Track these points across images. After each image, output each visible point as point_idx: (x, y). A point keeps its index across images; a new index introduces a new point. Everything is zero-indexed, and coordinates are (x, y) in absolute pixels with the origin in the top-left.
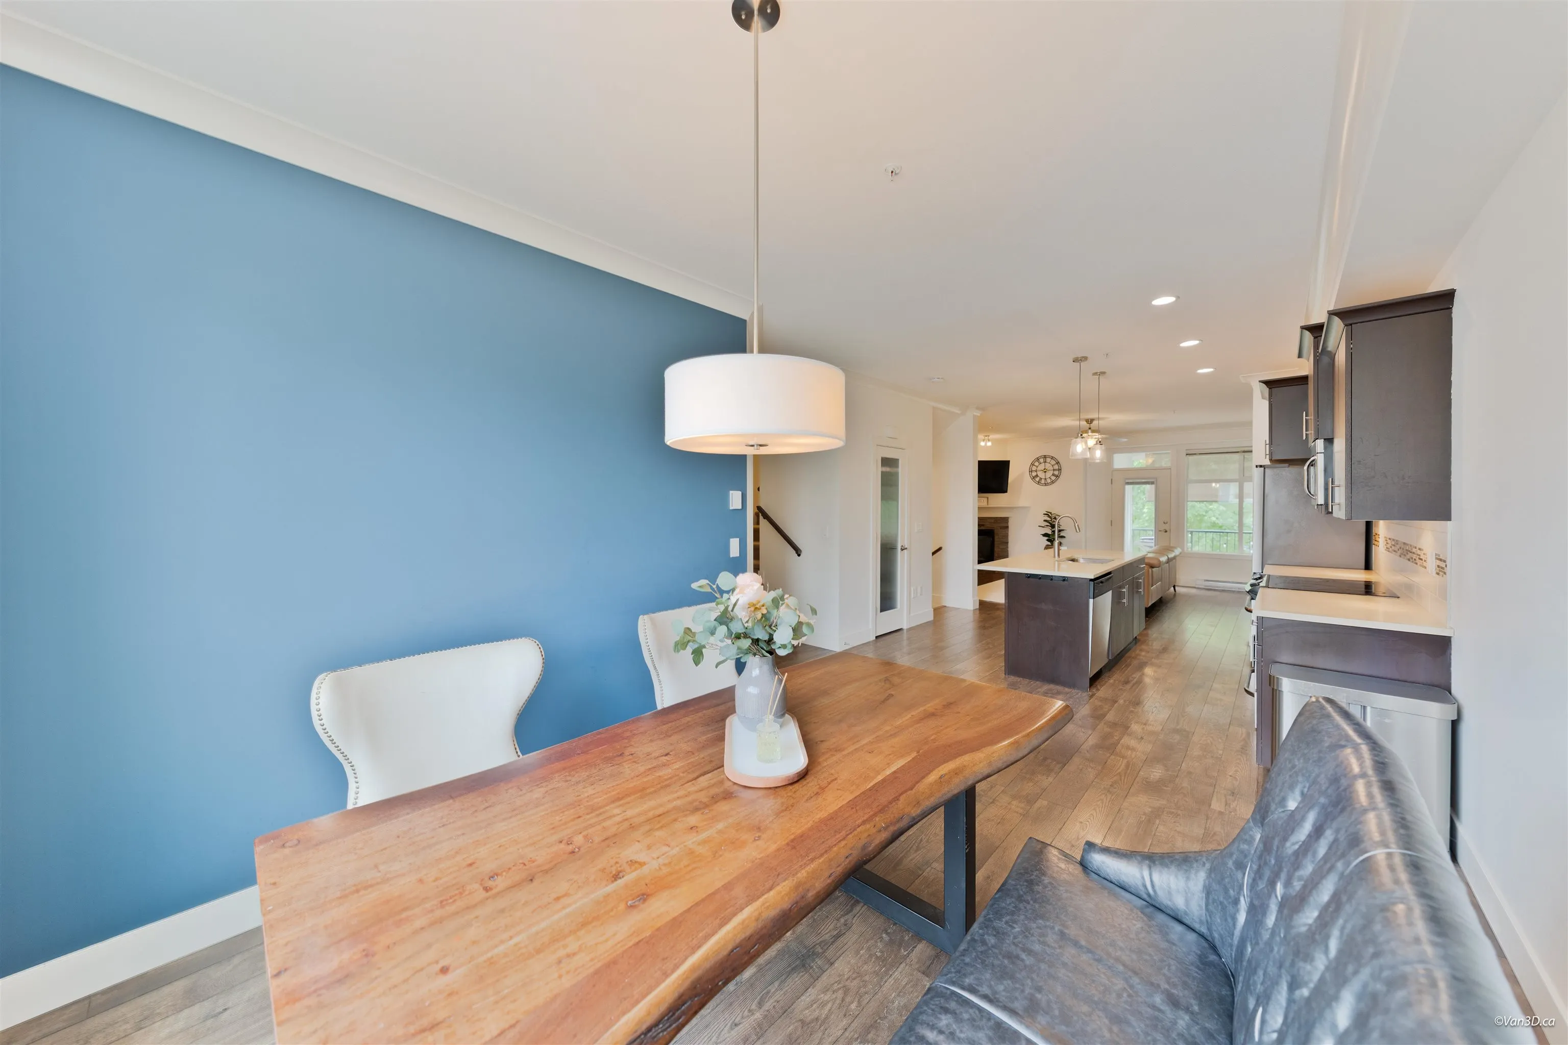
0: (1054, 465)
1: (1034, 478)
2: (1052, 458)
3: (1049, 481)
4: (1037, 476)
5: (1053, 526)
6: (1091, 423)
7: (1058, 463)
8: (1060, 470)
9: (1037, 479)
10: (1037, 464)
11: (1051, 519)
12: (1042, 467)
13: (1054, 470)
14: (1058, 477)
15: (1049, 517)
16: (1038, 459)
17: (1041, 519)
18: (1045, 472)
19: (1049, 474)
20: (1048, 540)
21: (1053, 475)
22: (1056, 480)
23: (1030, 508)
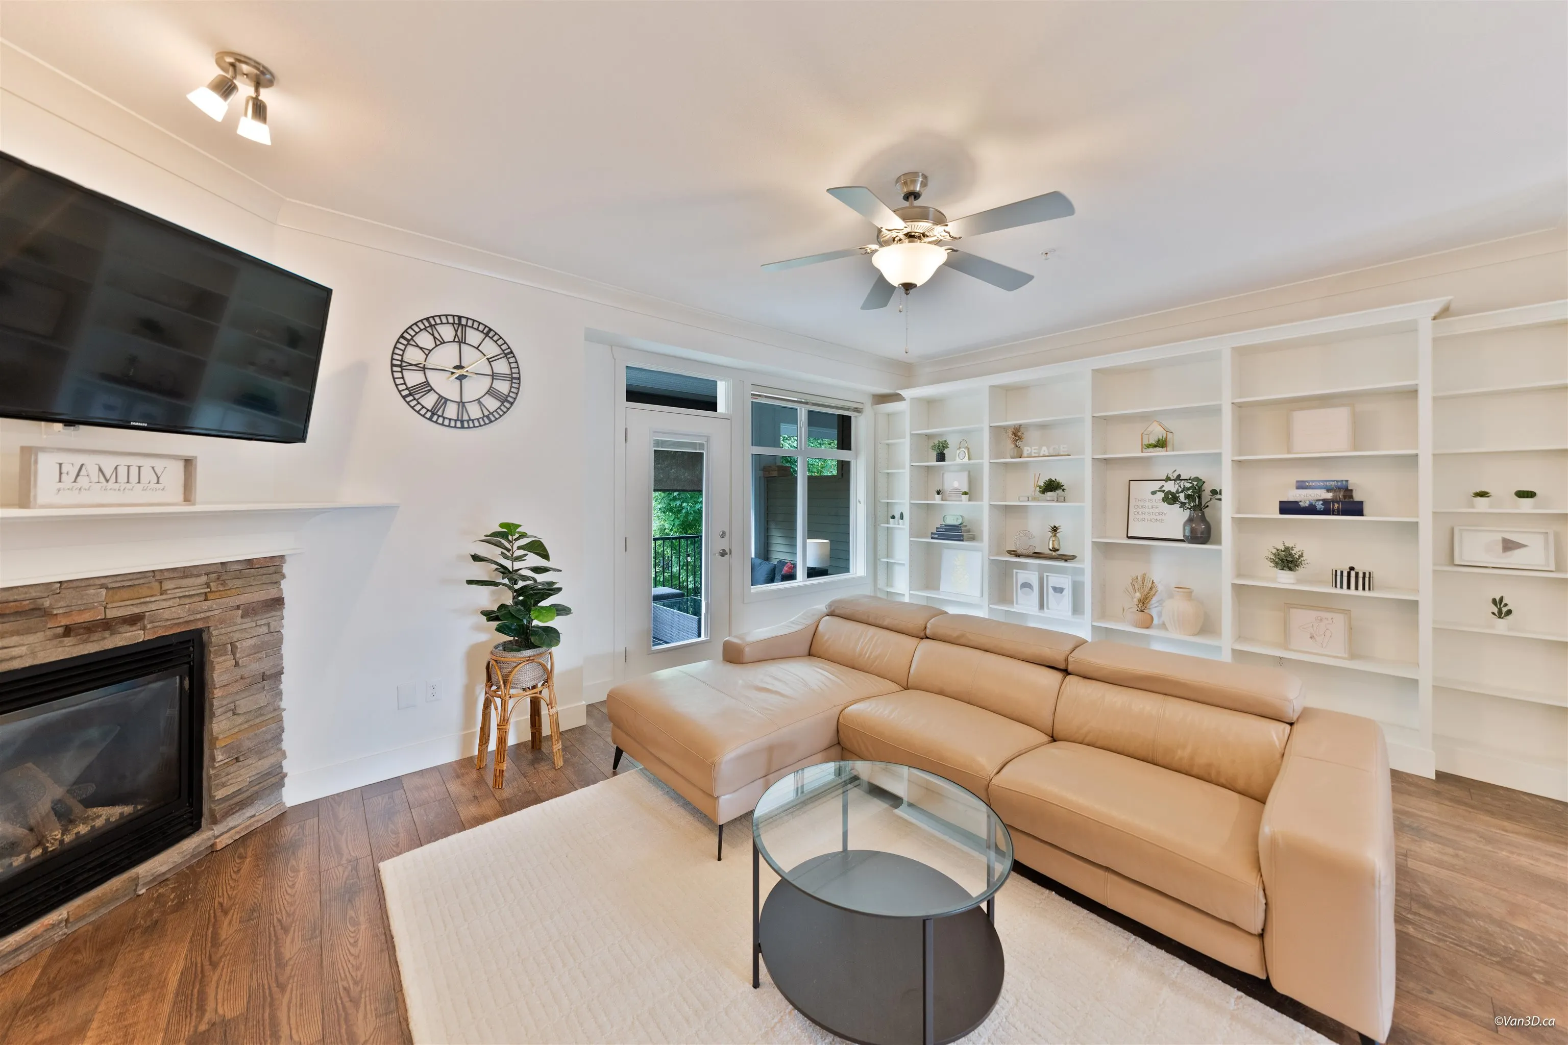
0: (494, 357)
1: (411, 394)
2: (488, 332)
3: (474, 412)
4: (426, 387)
7: (508, 354)
8: (513, 378)
9: (429, 401)
10: (425, 340)
12: (446, 356)
13: (494, 376)
14: (506, 401)
16: (430, 324)
17: (463, 555)
18: (459, 377)
19: (475, 388)
20: (499, 630)
21: (491, 392)
22: (501, 413)
23: (398, 507)
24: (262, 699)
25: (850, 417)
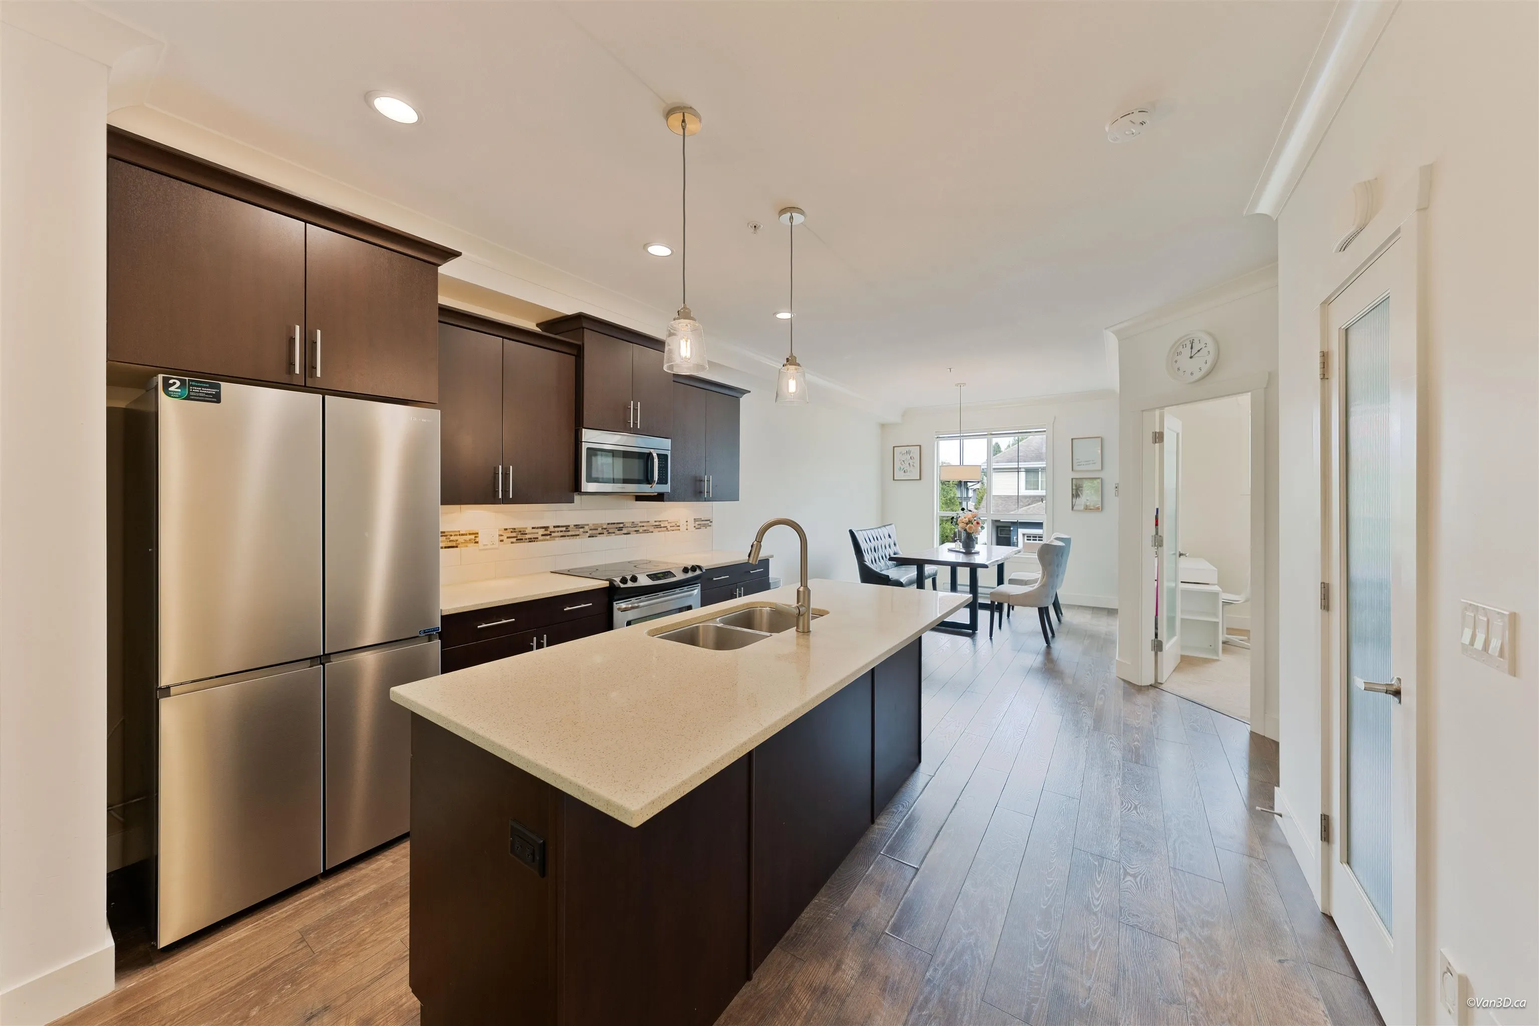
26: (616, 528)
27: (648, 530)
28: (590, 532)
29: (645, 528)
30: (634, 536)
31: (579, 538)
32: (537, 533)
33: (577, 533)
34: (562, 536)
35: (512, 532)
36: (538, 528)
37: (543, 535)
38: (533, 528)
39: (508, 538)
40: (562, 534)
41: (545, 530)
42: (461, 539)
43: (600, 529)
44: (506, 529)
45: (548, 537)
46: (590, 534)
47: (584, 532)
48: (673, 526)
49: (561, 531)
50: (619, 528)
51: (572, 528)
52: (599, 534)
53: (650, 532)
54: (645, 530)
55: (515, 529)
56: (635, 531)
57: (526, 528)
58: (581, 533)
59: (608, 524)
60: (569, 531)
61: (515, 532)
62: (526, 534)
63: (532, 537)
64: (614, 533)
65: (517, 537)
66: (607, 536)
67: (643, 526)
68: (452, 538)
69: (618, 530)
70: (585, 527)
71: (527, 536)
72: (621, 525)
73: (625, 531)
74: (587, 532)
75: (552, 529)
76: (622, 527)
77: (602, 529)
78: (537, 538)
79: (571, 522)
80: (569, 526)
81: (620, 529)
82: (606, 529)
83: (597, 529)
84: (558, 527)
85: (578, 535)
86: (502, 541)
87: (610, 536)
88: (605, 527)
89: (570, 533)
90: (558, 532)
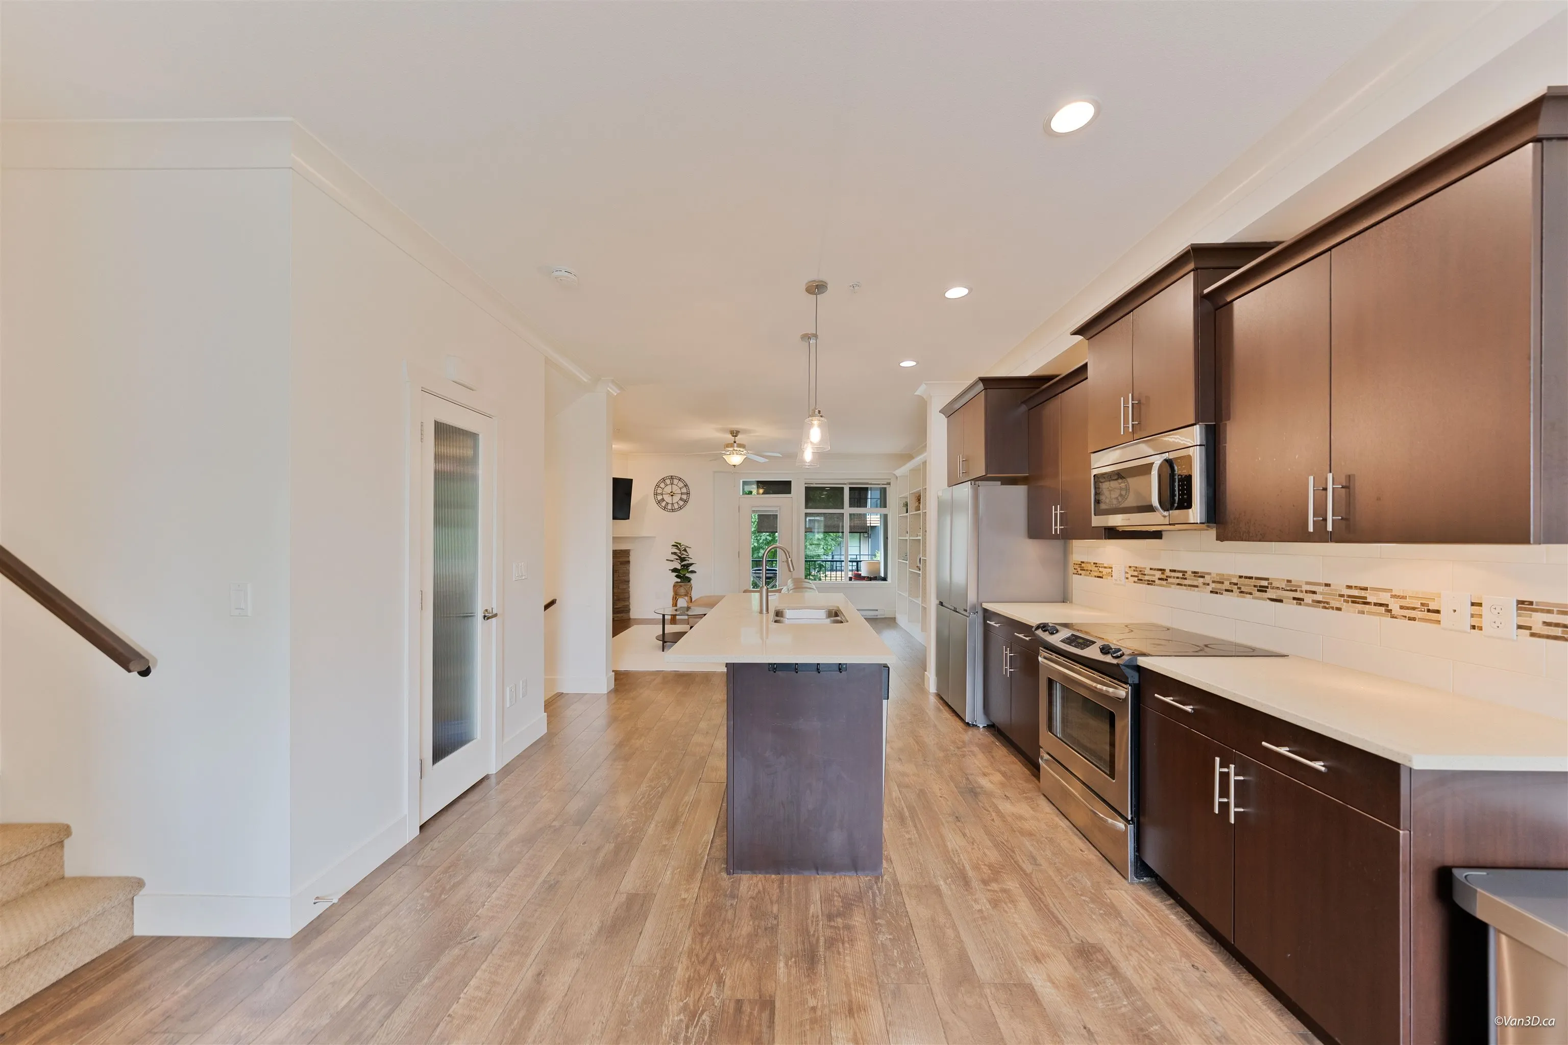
0: (683, 487)
1: (659, 502)
2: (680, 479)
3: (676, 506)
4: (663, 500)
5: (682, 560)
6: (736, 436)
7: (686, 486)
8: (688, 494)
9: (664, 504)
10: (662, 485)
11: (680, 551)
12: (668, 489)
13: (681, 494)
14: (686, 501)
15: (679, 549)
16: (664, 480)
17: (668, 551)
18: (672, 496)
19: (676, 498)
20: (677, 576)
21: (681, 499)
22: (684, 506)
23: (655, 537)
24: (625, 587)
25: (886, 488)
26: (1255, 586)
27: (1328, 603)
28: (1213, 585)
29: (1318, 597)
30: (1289, 608)
31: (1198, 591)
32: (1154, 575)
33: (1195, 583)
34: (1178, 584)
35: (1134, 571)
36: (1155, 569)
37: (1160, 579)
38: (1151, 569)
39: (1132, 576)
40: (1178, 581)
41: (1163, 573)
42: (1105, 571)
43: (1227, 583)
44: (1130, 567)
45: (1164, 583)
46: (1213, 588)
47: (1204, 584)
48: (1414, 609)
49: (1178, 578)
50: (1261, 586)
51: (1190, 576)
52: (1227, 590)
53: (1332, 608)
54: (1319, 602)
55: (1136, 568)
56: (1294, 599)
57: (1145, 568)
58: (1201, 585)
59: (1241, 577)
60: (1186, 579)
61: (1137, 571)
62: (1145, 575)
63: (1150, 579)
64: (1251, 594)
65: (1138, 577)
66: (1238, 596)
67: (1314, 592)
68: (1101, 569)
69: (1258, 591)
70: (1206, 576)
71: (1147, 578)
72: (1265, 583)
73: (1271, 594)
74: (1208, 584)
75: (1168, 573)
76: (1267, 587)
77: (1230, 583)
78: (1154, 581)
79: (1189, 568)
80: (1186, 572)
81: (1263, 589)
82: (1236, 584)
83: (1223, 583)
84: (1174, 571)
85: (1197, 586)
86: (1127, 578)
87: (1244, 597)
88: (1235, 581)
89: (1186, 582)
90: (1174, 577)
